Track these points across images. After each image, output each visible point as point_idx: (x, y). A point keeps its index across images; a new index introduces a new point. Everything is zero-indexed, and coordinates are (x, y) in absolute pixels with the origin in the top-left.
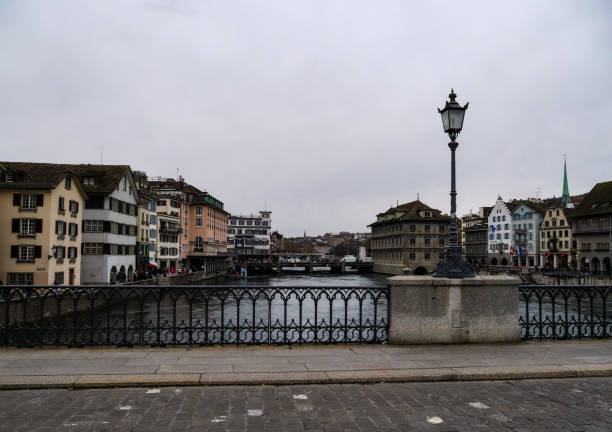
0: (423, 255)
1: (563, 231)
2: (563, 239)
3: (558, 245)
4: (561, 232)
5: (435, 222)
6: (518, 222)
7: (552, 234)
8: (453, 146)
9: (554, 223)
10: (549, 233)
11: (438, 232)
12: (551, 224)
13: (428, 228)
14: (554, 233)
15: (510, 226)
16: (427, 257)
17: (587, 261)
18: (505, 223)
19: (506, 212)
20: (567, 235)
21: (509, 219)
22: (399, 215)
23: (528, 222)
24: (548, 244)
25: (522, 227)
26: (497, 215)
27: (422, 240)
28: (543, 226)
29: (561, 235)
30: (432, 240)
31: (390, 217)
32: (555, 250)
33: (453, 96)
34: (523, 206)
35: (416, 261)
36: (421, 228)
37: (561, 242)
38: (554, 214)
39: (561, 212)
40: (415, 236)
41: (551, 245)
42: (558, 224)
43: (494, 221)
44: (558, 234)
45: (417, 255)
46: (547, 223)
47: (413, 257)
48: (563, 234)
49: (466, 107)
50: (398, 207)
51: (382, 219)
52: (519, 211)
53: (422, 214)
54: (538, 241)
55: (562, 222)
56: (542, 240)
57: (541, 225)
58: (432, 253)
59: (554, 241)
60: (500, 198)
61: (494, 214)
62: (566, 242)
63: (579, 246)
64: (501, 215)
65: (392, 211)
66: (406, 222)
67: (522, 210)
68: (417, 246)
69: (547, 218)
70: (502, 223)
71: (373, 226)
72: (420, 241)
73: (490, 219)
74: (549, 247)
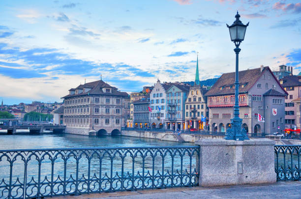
0: (104, 121)
1: (200, 105)
2: (200, 110)
3: (197, 114)
4: (198, 106)
5: (113, 96)
6: (170, 98)
7: (193, 107)
8: (237, 51)
9: (195, 100)
10: (191, 106)
11: (115, 103)
12: (192, 100)
13: (108, 101)
14: (195, 106)
15: (165, 101)
16: (107, 122)
17: (216, 125)
18: (161, 98)
19: (162, 91)
20: (202, 108)
21: (164, 96)
22: (87, 90)
23: (177, 98)
24: (190, 113)
25: (174, 102)
26: (156, 93)
27: (104, 109)
28: (187, 101)
29: (199, 108)
30: (111, 110)
31: (80, 92)
32: (194, 118)
33: (238, 16)
34: (174, 87)
35: (99, 125)
36: (103, 100)
37: (199, 113)
38: (194, 93)
39: (199, 92)
40: (98, 106)
41: (193, 114)
42: (197, 100)
43: (154, 97)
44: (197, 107)
45: (100, 120)
46: (190, 99)
47: (97, 122)
48: (200, 107)
49: (248, 25)
50: (86, 84)
51: (73, 93)
52: (171, 90)
53: (104, 90)
54: (184, 111)
55: (200, 99)
56: (186, 111)
57: (186, 100)
58: (110, 119)
59: (194, 111)
60: (159, 81)
61: (154, 92)
62: (202, 113)
63: (210, 115)
64: (159, 93)
65: (81, 87)
66: (92, 95)
67: (174, 89)
68: (100, 114)
69: (190, 96)
70: (160, 98)
71: (66, 98)
72: (102, 110)
73: (151, 95)
74: (191, 115)
